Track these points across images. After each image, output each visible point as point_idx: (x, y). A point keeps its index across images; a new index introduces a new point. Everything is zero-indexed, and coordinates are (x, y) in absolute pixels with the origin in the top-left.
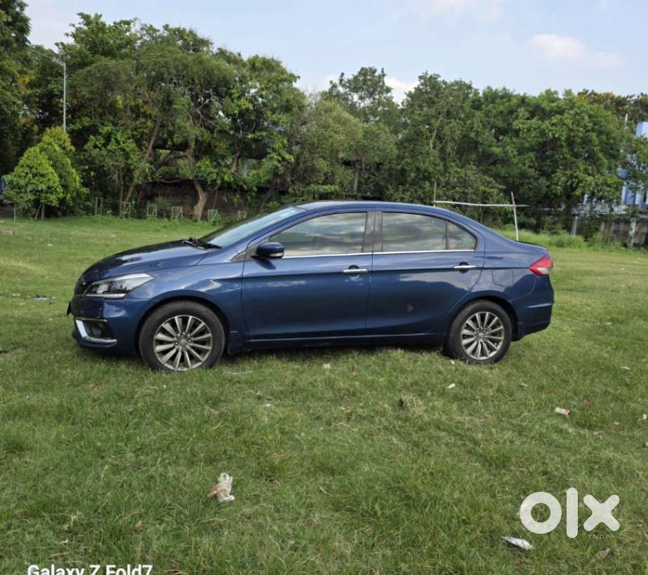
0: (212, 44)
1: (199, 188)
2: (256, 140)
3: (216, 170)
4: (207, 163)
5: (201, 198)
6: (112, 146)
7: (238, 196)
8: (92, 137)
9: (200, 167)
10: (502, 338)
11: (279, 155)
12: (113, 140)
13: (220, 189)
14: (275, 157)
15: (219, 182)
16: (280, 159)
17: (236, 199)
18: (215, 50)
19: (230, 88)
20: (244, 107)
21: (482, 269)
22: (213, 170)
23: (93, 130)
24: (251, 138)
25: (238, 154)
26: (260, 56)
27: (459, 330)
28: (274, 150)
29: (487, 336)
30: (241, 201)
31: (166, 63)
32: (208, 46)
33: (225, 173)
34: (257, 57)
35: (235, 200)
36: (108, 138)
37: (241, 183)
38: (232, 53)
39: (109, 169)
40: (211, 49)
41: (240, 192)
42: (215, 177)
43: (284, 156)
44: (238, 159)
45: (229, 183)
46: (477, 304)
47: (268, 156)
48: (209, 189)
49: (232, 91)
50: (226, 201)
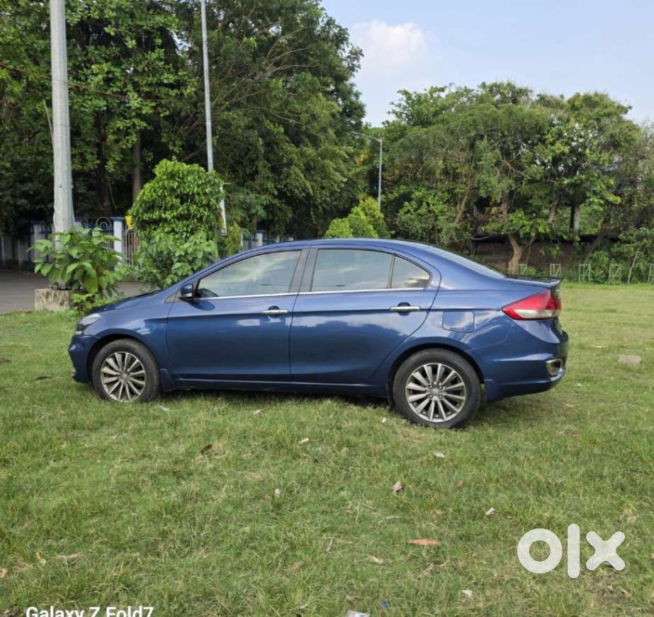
0: (531, 92)
1: (514, 243)
2: (573, 185)
3: (531, 222)
4: (520, 215)
5: (516, 252)
6: (423, 210)
7: (558, 248)
8: (407, 203)
9: (512, 221)
10: (464, 398)
11: (602, 198)
12: (424, 204)
13: (535, 242)
14: (596, 200)
15: (533, 234)
16: (602, 202)
17: (556, 251)
18: (534, 97)
19: (544, 134)
20: (558, 152)
21: (429, 310)
22: (526, 223)
23: (407, 197)
24: (568, 184)
25: (556, 203)
26: (582, 94)
27: (403, 383)
28: (595, 193)
29: (444, 394)
30: (561, 253)
31: (474, 121)
32: (527, 95)
33: (539, 224)
34: (578, 95)
35: (554, 252)
36: (420, 203)
37: (559, 233)
38: (552, 97)
39: (417, 232)
40: (531, 97)
41: (560, 243)
42: (528, 230)
43: (608, 198)
44: (556, 209)
45: (546, 235)
46: (425, 353)
47: (587, 200)
48: (525, 242)
49: (547, 137)
50: (544, 253)
